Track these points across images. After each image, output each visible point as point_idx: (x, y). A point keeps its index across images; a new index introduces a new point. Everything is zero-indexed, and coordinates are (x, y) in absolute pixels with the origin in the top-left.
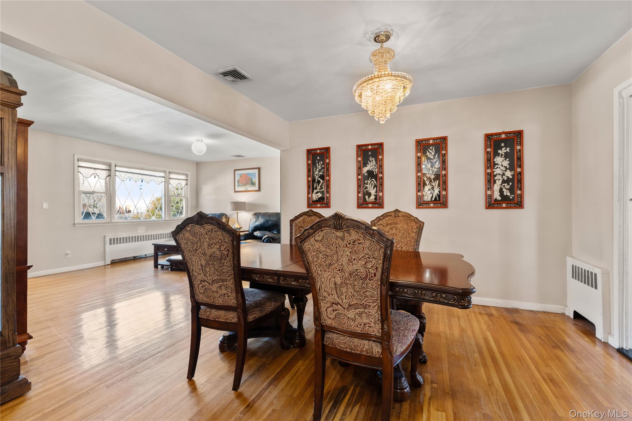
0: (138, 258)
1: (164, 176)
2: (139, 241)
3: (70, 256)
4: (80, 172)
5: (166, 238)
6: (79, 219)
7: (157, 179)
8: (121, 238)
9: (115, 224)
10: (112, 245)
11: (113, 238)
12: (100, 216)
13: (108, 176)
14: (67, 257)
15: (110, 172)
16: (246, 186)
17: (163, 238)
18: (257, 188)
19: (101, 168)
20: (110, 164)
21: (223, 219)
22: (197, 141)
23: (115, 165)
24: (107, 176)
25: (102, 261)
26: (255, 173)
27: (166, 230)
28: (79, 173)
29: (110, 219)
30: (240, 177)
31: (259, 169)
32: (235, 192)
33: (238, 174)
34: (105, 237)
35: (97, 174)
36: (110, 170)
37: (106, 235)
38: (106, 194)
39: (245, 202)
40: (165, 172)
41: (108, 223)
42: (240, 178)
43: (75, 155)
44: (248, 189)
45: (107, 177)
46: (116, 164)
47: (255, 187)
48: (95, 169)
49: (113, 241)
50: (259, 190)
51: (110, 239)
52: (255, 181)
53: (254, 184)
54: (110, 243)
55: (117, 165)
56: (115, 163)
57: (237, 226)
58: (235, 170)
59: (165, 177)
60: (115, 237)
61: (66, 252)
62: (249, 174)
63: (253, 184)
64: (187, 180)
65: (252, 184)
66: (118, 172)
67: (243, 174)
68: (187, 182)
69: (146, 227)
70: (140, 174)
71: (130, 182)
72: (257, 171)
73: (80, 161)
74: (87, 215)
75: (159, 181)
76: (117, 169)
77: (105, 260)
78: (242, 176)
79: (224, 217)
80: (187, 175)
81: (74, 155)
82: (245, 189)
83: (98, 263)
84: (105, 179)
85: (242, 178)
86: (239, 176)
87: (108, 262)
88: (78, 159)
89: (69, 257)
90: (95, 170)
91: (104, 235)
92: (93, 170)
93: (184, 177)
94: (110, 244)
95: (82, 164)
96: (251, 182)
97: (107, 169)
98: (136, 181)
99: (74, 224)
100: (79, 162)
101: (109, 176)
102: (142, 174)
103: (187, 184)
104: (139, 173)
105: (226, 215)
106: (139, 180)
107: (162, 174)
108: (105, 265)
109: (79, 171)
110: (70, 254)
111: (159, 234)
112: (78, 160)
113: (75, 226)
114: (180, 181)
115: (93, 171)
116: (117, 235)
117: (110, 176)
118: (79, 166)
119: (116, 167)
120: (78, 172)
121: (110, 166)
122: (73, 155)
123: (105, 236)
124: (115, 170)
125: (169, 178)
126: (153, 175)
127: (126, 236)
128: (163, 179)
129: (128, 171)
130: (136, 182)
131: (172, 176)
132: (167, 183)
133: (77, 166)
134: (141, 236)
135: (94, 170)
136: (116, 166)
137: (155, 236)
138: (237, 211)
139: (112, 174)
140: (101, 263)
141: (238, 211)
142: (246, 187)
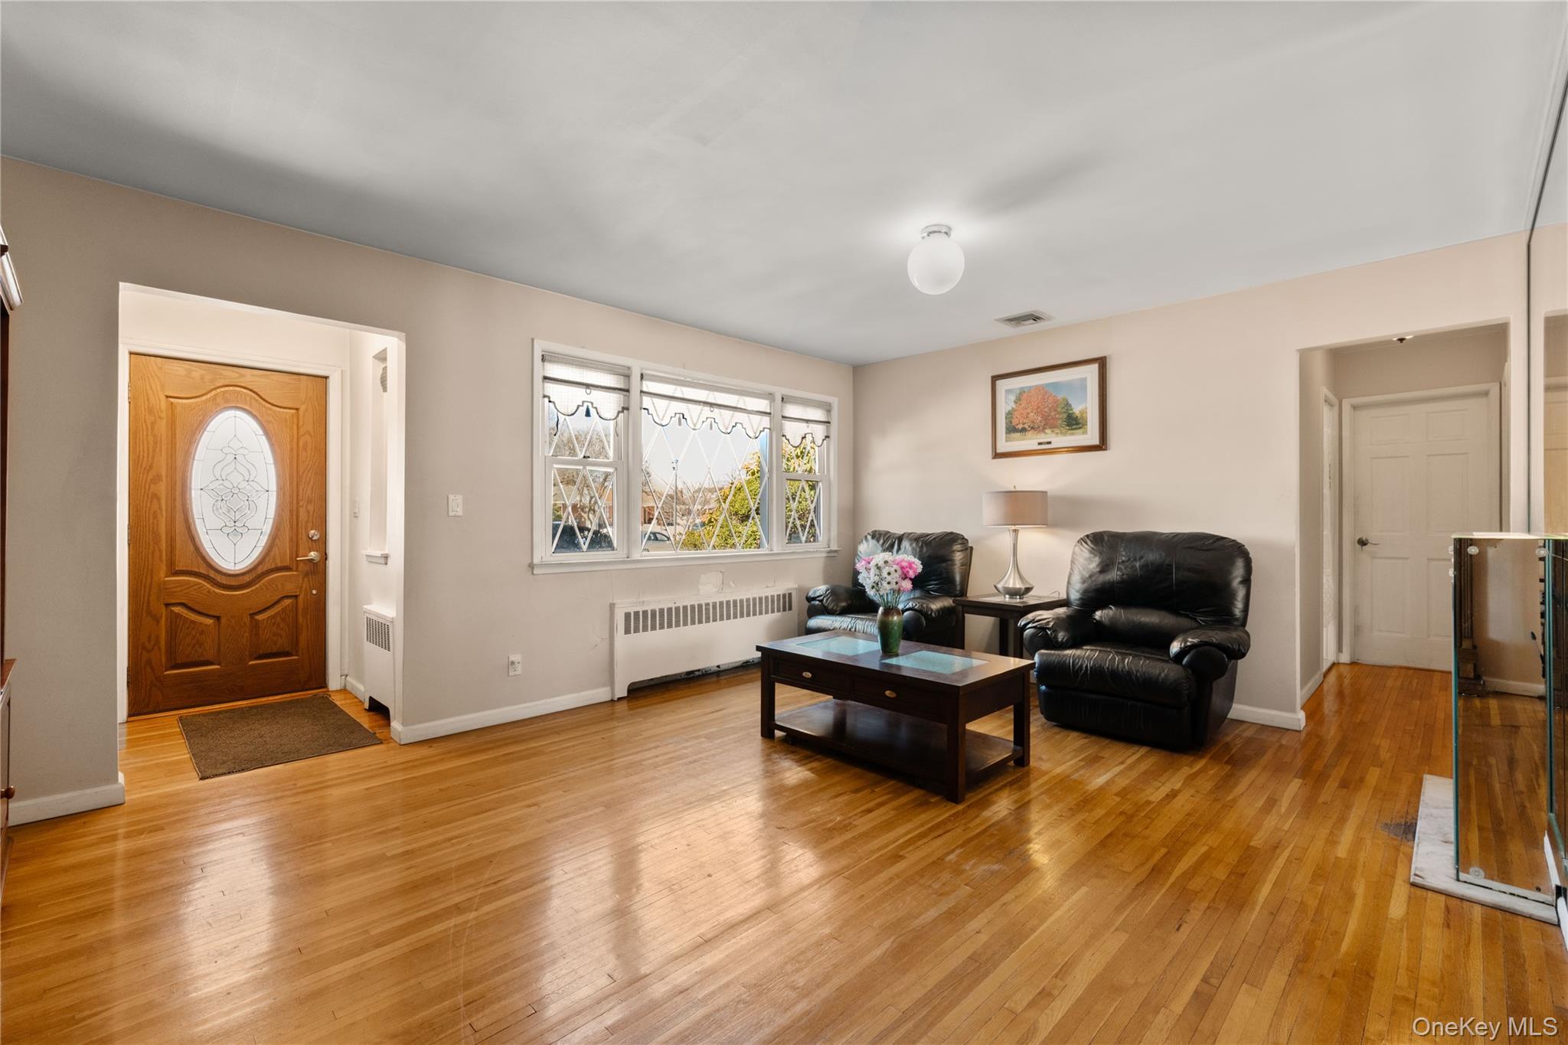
0: (699, 676)
1: (768, 411)
2: (702, 623)
3: (519, 669)
4: (549, 397)
5: (773, 612)
6: (545, 548)
7: (750, 419)
8: (656, 611)
9: (639, 566)
10: (632, 635)
11: (634, 612)
12: (600, 540)
13: (623, 412)
14: (510, 674)
15: (629, 396)
16: (1043, 430)
17: (767, 613)
18: (1092, 437)
19: (603, 384)
20: (627, 372)
21: (958, 554)
22: (929, 234)
23: (642, 375)
24: (621, 410)
25: (604, 685)
26: (1084, 381)
27: (773, 586)
28: (546, 400)
29: (625, 552)
30: (1018, 400)
31: (1102, 362)
32: (997, 455)
33: (1008, 391)
34: (612, 606)
35: (592, 403)
36: (628, 391)
37: (615, 602)
38: (616, 469)
39: (1045, 493)
40: (770, 396)
41: (623, 562)
42: (1015, 402)
43: (535, 341)
44: (1049, 443)
45: (619, 412)
46: (644, 372)
47: (1085, 433)
48: (588, 386)
49: (636, 622)
50: (1102, 445)
51: (627, 616)
52: (1084, 412)
53: (1077, 424)
54: (625, 629)
55: (649, 375)
56: (642, 369)
57: (1014, 583)
58: (995, 379)
59: (770, 414)
60: (640, 609)
61: (509, 657)
62: (1055, 385)
63: (1074, 423)
64: (829, 423)
65: (1070, 424)
66: (649, 398)
67: (1030, 388)
68: (828, 430)
69: (721, 575)
70: (706, 403)
71: (679, 427)
72: (1091, 372)
73: (550, 361)
74: (567, 538)
75: (755, 428)
76: (649, 386)
77: (611, 683)
78: (1025, 395)
79: (957, 547)
80: (828, 408)
81: (533, 340)
82: (1040, 444)
83: (595, 691)
84: (615, 418)
85: (1024, 403)
86: (1013, 398)
87: (621, 692)
88: (543, 356)
89: (517, 673)
90: (588, 391)
91: (611, 601)
92: (582, 391)
93: (818, 414)
94: (627, 631)
95: (555, 370)
96: (1065, 416)
97: (619, 387)
98: (695, 426)
99: (531, 566)
100: (546, 363)
101: (625, 409)
102: (711, 405)
103: (827, 437)
104: (703, 400)
105: (964, 541)
106: (703, 422)
107: (763, 405)
108: (612, 700)
109: (546, 394)
110: (519, 663)
111: (754, 599)
112: (543, 359)
113: (533, 573)
114: (812, 425)
115: (580, 394)
116: (643, 602)
117: (627, 409)
118: (545, 378)
119: (644, 382)
120: (545, 396)
121: (627, 377)
122: (530, 341)
123: (614, 604)
124: (642, 392)
125: (783, 417)
126: (739, 406)
127: (670, 606)
128: (766, 421)
129: (676, 395)
130: (694, 429)
131: (792, 410)
132: (777, 433)
133: (541, 380)
134: (707, 605)
135: (584, 390)
136: (644, 377)
137: (745, 604)
138: (1013, 527)
139: (634, 406)
140: (601, 694)
141: (1017, 527)
142: (1043, 435)
